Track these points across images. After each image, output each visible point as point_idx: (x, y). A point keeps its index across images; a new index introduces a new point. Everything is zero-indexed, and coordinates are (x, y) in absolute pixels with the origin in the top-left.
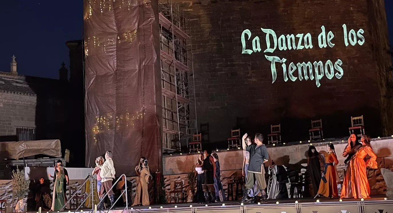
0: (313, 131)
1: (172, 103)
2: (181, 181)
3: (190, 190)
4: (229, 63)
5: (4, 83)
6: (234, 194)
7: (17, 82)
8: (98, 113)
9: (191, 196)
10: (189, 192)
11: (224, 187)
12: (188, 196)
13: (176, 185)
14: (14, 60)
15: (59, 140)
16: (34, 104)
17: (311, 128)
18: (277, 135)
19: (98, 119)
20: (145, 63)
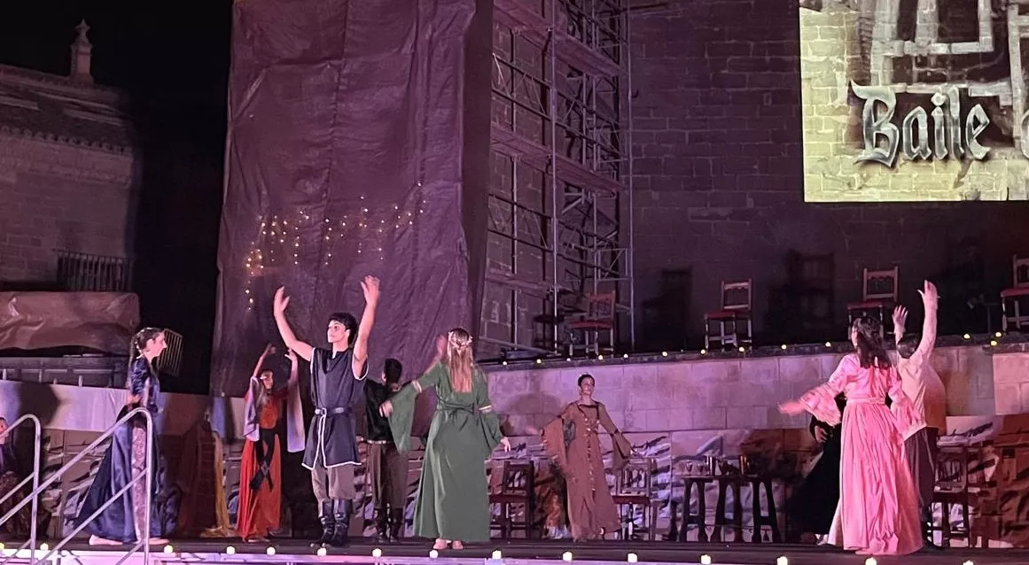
0: (1016, 297)
1: (544, 185)
2: (528, 463)
3: (556, 496)
4: (768, 58)
5: (36, 108)
6: (710, 520)
7: (85, 109)
8: (264, 205)
9: (557, 516)
10: (550, 502)
11: (677, 491)
12: (547, 516)
13: (511, 473)
14: (83, 36)
15: (135, 295)
16: (123, 180)
17: (1011, 286)
18: (880, 306)
19: (263, 225)
20: (434, 31)
